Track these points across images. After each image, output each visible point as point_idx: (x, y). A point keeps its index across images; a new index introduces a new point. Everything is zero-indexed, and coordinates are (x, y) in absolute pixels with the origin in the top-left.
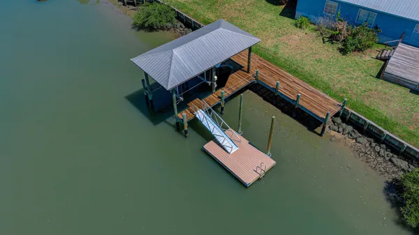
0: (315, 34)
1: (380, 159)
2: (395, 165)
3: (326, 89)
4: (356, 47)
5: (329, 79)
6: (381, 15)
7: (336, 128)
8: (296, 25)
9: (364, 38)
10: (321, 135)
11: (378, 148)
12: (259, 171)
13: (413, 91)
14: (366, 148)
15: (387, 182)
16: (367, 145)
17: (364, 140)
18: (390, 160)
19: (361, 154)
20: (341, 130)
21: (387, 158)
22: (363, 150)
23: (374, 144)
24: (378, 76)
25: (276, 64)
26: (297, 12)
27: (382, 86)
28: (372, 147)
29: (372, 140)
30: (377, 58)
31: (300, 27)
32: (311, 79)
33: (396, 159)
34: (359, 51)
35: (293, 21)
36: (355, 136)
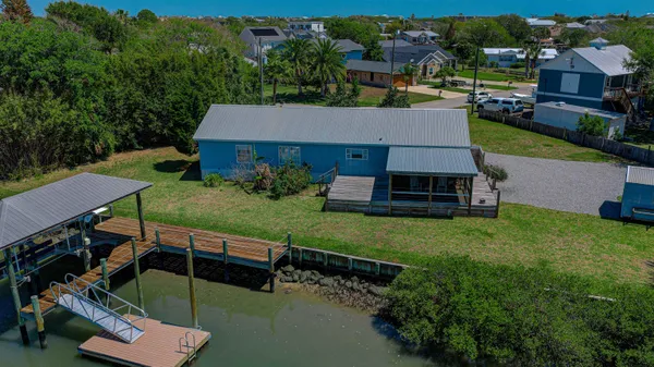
0: (233, 189)
1: (356, 295)
2: (376, 295)
3: (263, 234)
4: (289, 189)
5: (264, 224)
6: (305, 147)
7: (290, 278)
8: (205, 185)
9: (294, 177)
10: (271, 291)
11: (349, 284)
12: (185, 350)
13: (367, 214)
14: (335, 288)
15: (373, 315)
16: (336, 285)
17: (328, 280)
18: (369, 292)
19: (331, 297)
20: (296, 277)
21: (364, 291)
22: (332, 291)
23: (343, 282)
24: (323, 210)
25: (185, 225)
26: (203, 171)
27: (330, 217)
28: (342, 285)
29: (339, 277)
30: (317, 195)
31: (211, 185)
32: (238, 230)
33: (374, 288)
34: (293, 194)
35: (201, 183)
36: (316, 279)
